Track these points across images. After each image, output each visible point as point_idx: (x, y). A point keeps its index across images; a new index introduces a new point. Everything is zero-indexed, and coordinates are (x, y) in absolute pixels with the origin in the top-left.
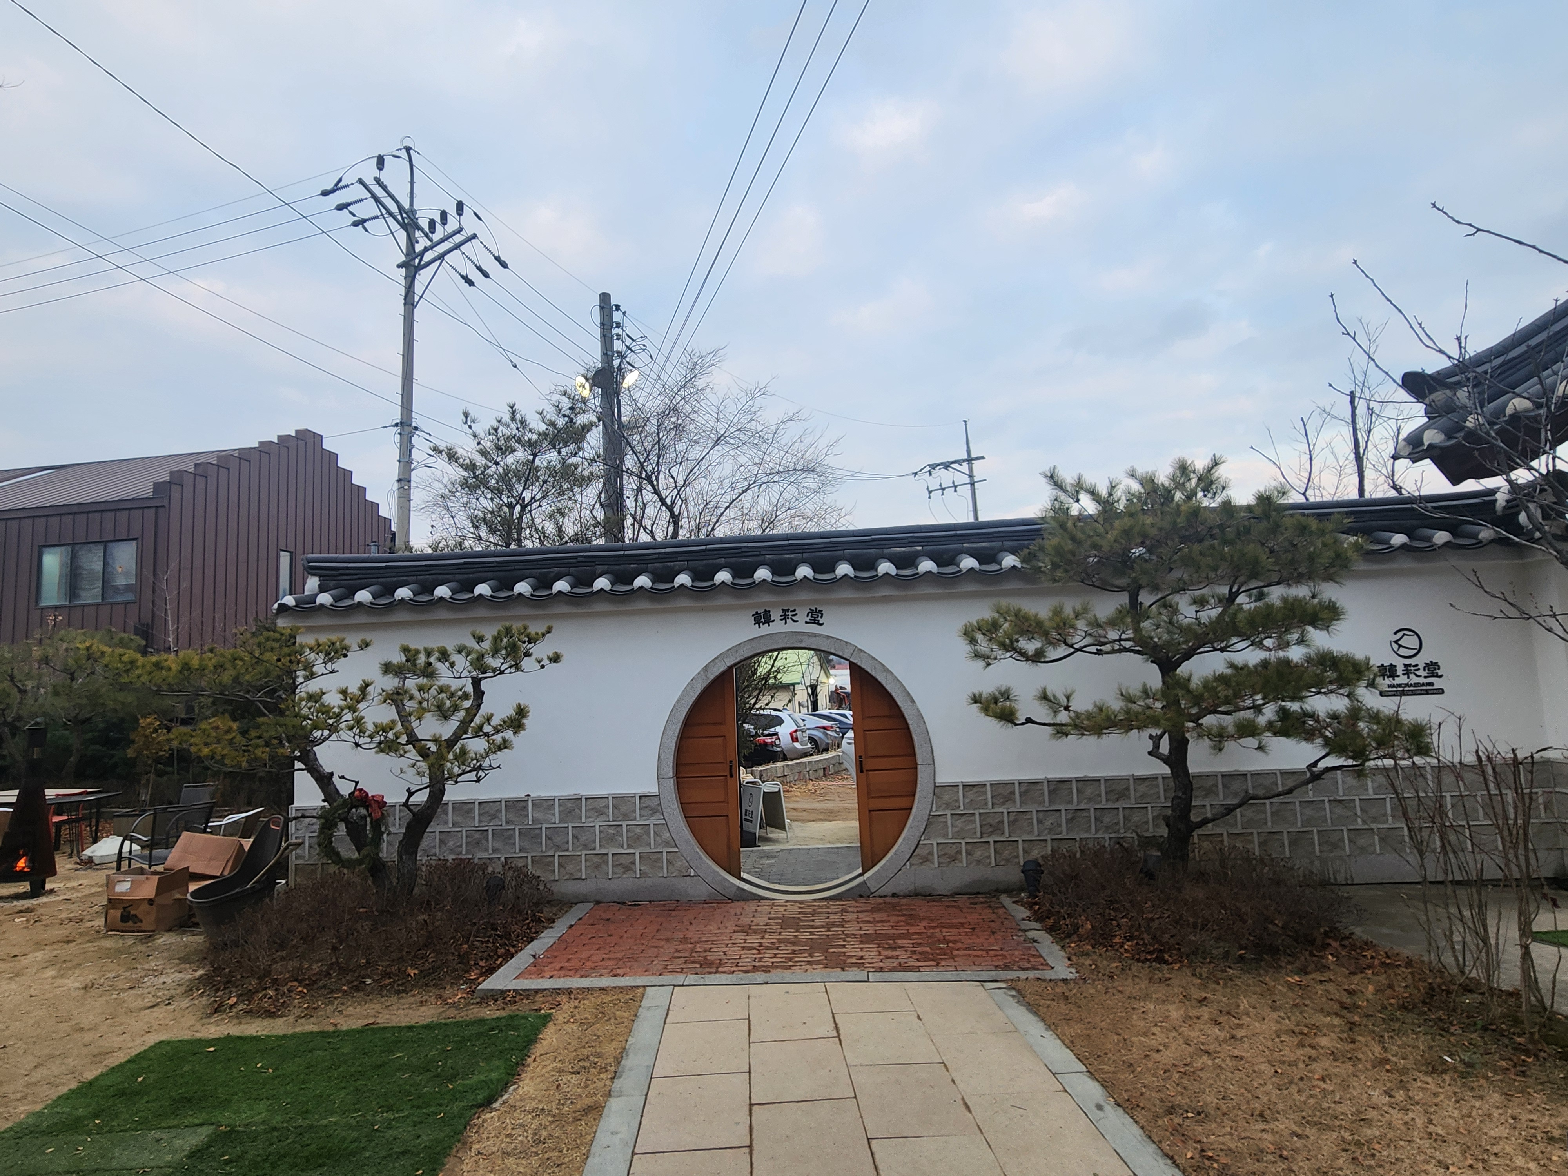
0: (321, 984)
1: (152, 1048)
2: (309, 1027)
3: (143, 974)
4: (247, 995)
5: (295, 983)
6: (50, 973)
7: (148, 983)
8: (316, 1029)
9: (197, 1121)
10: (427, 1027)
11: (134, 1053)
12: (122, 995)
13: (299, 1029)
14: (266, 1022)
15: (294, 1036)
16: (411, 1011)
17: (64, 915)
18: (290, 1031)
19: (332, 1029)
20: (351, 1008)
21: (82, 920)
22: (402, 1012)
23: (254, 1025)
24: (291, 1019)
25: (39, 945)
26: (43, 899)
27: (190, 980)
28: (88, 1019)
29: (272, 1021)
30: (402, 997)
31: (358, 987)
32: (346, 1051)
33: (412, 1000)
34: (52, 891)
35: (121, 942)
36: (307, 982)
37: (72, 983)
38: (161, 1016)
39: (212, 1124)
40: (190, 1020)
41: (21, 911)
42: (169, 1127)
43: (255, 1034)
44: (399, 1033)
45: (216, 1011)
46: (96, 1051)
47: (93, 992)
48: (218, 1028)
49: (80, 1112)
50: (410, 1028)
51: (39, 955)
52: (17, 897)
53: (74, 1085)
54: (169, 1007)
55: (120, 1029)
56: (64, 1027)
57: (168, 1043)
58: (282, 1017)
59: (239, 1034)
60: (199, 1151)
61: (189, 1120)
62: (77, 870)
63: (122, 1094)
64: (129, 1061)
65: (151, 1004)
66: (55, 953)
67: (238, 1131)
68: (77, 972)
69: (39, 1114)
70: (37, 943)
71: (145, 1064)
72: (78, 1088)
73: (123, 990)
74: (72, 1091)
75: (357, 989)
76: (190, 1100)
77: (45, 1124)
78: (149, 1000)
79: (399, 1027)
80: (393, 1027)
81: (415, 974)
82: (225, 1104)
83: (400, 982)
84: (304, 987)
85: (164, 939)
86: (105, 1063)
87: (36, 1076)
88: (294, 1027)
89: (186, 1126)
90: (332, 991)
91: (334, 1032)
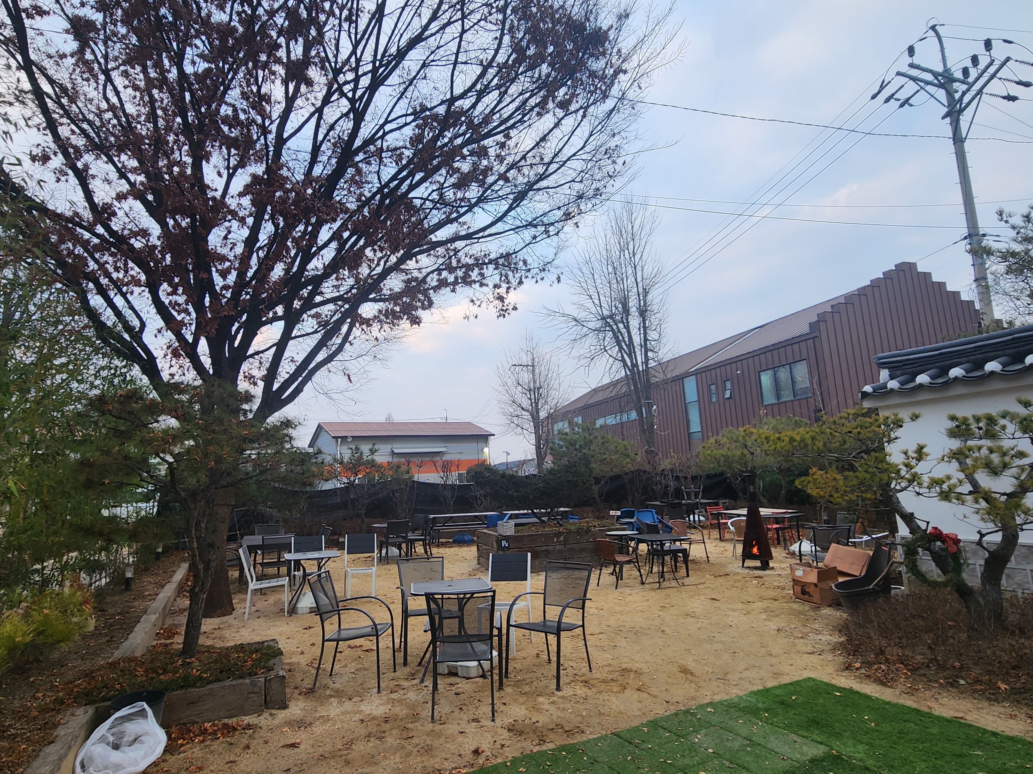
0: (922, 671)
1: (805, 680)
2: (909, 702)
3: (809, 630)
4: (867, 664)
5: (902, 666)
6: (763, 616)
7: (812, 638)
8: (914, 705)
9: (819, 739)
10: (1011, 739)
11: (795, 679)
12: (796, 641)
13: (901, 701)
14: (879, 688)
15: (895, 705)
16: (999, 720)
17: (776, 584)
18: (894, 700)
19: (926, 710)
20: (946, 699)
21: (784, 588)
22: (991, 718)
23: (870, 687)
24: (898, 692)
25: (762, 599)
26: (768, 572)
27: (835, 642)
28: (776, 650)
29: (883, 688)
30: (993, 705)
31: (952, 684)
32: (934, 731)
33: (1003, 710)
34: (772, 568)
35: (802, 607)
36: (911, 667)
37: (773, 625)
38: (815, 661)
39: (828, 746)
40: (830, 669)
41: (756, 577)
42: (803, 737)
43: (869, 694)
44: (983, 734)
45: (847, 668)
46: (775, 671)
47: (782, 634)
48: (847, 681)
49: (760, 705)
50: (994, 734)
51: (760, 604)
52: (756, 568)
53: (761, 688)
54: (820, 657)
55: (791, 662)
56: (763, 650)
57: (814, 680)
58: (892, 688)
59: (858, 690)
60: (817, 760)
61: (815, 737)
62: (787, 558)
63: (782, 703)
64: (790, 684)
65: (810, 651)
66: (768, 605)
67: (843, 759)
68: (777, 619)
69: (741, 698)
70: (761, 597)
71: (799, 689)
72: (762, 690)
73: (797, 638)
74: (759, 691)
75: (952, 685)
76: (818, 723)
77: (742, 705)
78: (809, 649)
79: (985, 729)
80: (978, 728)
81: (1005, 689)
82: (838, 736)
83: (992, 691)
84: (908, 671)
85: (826, 611)
86: (779, 680)
87: (745, 674)
88: (899, 698)
89: (812, 740)
90: (930, 681)
91: (927, 713)
